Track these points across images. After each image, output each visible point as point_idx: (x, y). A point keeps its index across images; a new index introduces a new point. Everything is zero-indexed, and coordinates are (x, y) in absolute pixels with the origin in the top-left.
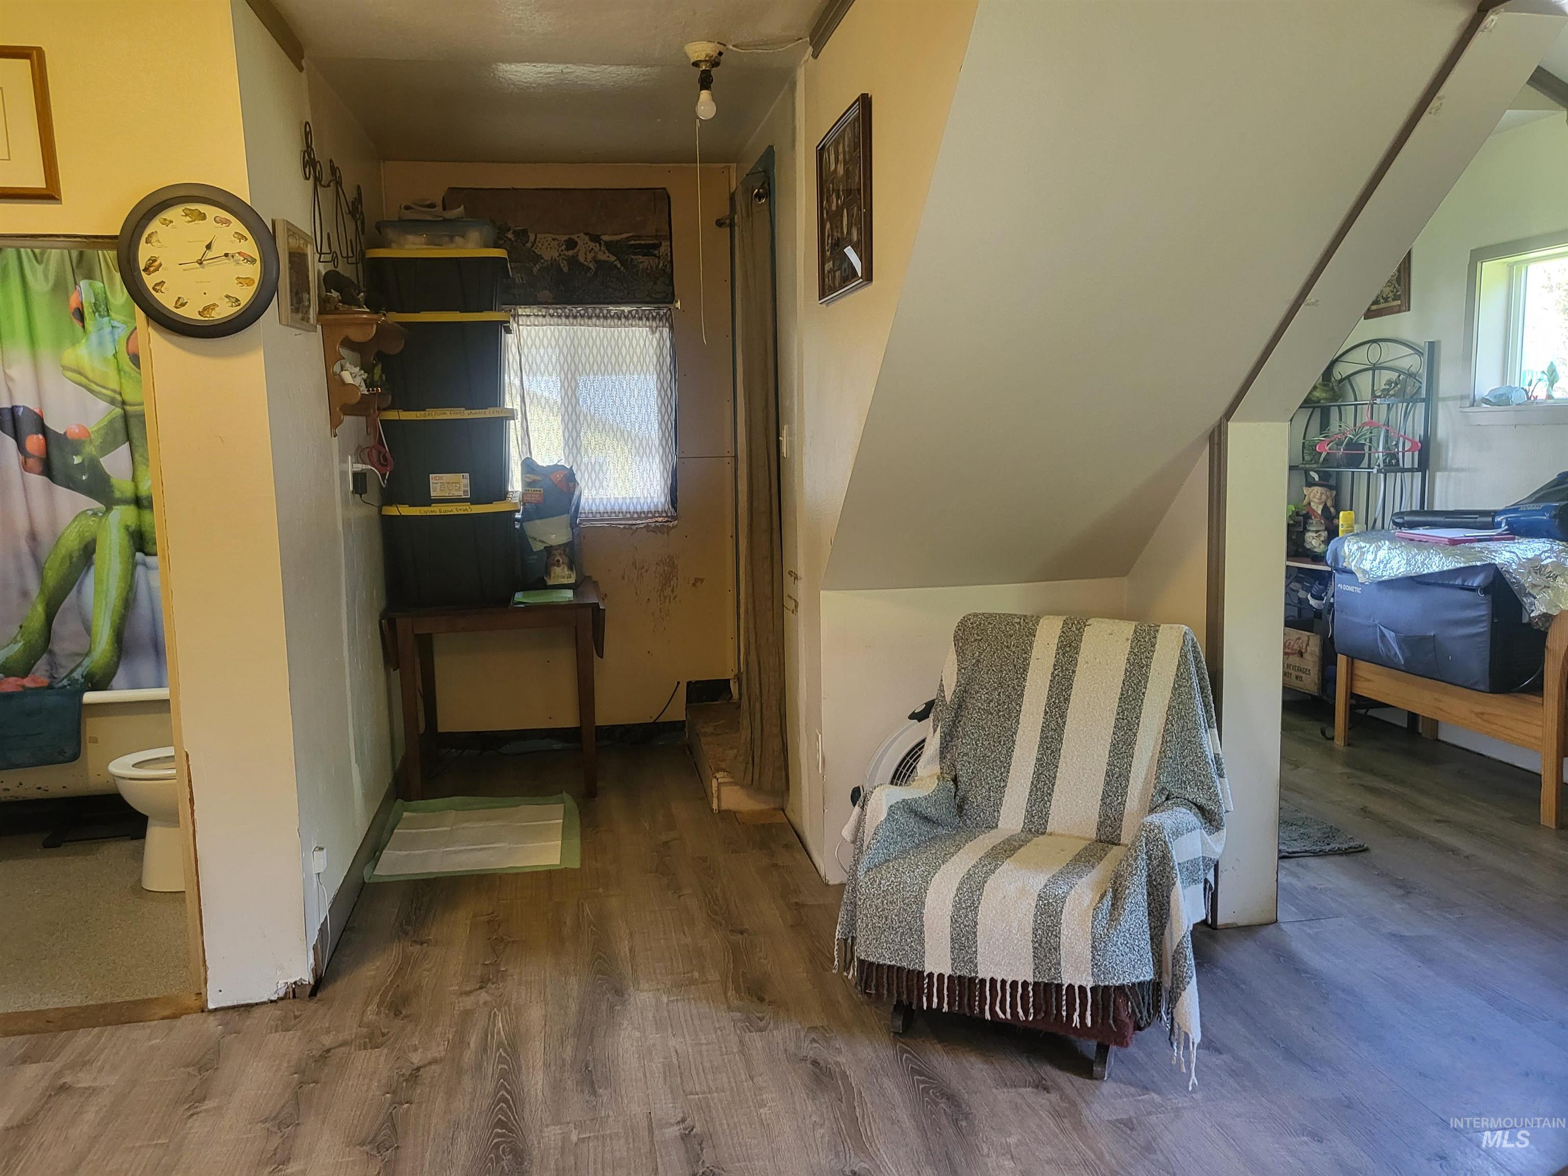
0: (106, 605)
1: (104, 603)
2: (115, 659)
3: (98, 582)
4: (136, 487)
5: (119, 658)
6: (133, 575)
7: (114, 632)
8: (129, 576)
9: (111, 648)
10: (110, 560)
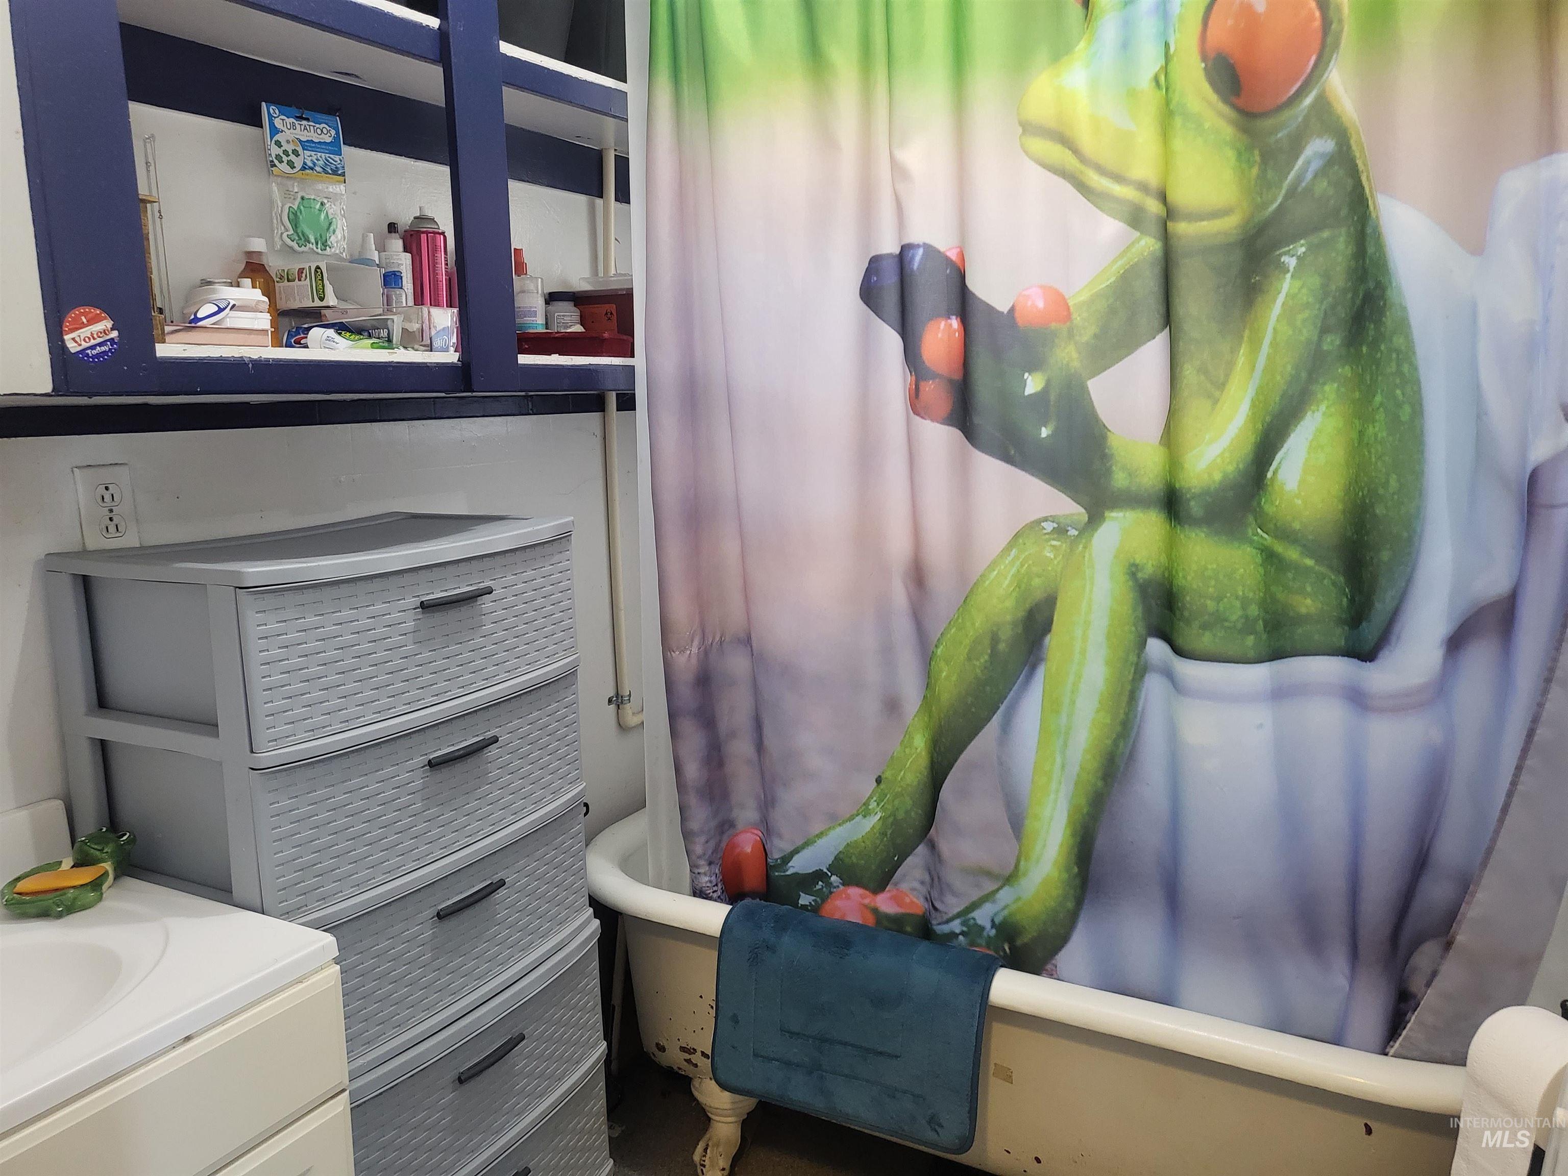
0: (1063, 766)
1: (1059, 760)
2: (1070, 905)
3: (1052, 706)
4: (1174, 462)
5: (1079, 903)
6: (1133, 697)
7: (1074, 835)
8: (1125, 698)
9: (1065, 876)
10: (1083, 652)
